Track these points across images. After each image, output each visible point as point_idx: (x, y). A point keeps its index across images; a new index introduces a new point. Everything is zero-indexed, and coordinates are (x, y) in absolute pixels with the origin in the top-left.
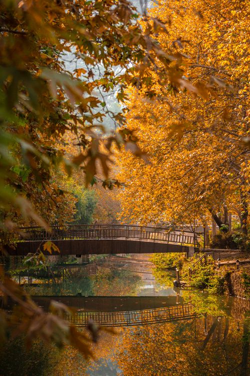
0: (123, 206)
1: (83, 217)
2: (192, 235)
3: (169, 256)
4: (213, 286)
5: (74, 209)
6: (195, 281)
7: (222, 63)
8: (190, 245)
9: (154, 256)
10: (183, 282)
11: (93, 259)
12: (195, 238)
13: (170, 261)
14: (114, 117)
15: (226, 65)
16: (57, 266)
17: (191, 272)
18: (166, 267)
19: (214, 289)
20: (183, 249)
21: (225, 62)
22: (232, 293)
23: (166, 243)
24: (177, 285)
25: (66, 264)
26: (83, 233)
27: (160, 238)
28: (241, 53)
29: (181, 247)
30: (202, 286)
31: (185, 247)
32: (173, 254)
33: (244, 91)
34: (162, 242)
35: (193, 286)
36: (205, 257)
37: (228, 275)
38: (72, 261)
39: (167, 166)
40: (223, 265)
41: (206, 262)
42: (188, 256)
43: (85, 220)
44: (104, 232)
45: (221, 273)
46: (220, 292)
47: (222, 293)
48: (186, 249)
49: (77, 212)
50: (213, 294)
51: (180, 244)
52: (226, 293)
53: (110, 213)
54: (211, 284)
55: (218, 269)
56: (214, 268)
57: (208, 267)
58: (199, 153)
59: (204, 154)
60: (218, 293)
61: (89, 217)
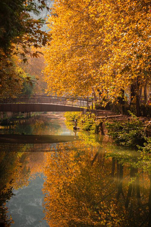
0: (48, 85)
1: (27, 91)
2: (86, 102)
3: (73, 113)
4: (93, 129)
5: (22, 86)
6: (85, 127)
7: (91, 16)
8: (85, 108)
9: (67, 114)
10: (78, 127)
11: (33, 115)
12: (88, 103)
13: (74, 116)
15: (93, 17)
16: (12, 119)
17: (83, 122)
18: (72, 120)
19: (94, 131)
20: (81, 109)
21: (93, 15)
22: (103, 134)
23: (71, 106)
24: (75, 129)
25: (17, 118)
26: (27, 100)
27: (69, 103)
28: (100, 11)
29: (80, 108)
30: (88, 130)
31: (82, 108)
32: (76, 113)
33: (102, 30)
35: (84, 129)
36: (90, 114)
37: (101, 124)
38: (21, 116)
39: (68, 65)
40: (99, 118)
41: (91, 117)
42: (83, 113)
43: (28, 93)
44: (40, 100)
45: (98, 122)
47: (98, 133)
48: (82, 110)
49: (24, 88)
50: (93, 134)
51: (79, 107)
52: (100, 133)
53: (43, 89)
54: (92, 128)
55: (97, 120)
56: (95, 120)
57: (92, 119)
58: (84, 58)
59: (88, 59)
60: (96, 133)
61: (31, 91)
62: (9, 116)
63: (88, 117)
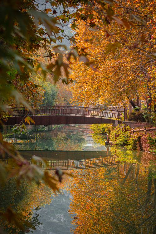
0: (74, 95)
1: (49, 101)
2: (117, 113)
3: (102, 126)
4: (130, 145)
5: (43, 96)
6: (119, 141)
7: (136, 6)
8: (115, 119)
9: (93, 126)
10: (111, 142)
12: (118, 115)
13: (103, 129)
14: (69, 39)
17: (116, 136)
18: (101, 132)
19: (130, 147)
20: (111, 121)
21: (138, 5)
22: (142, 149)
23: (100, 117)
24: (107, 144)
26: (49, 111)
27: (97, 114)
29: (110, 120)
30: (123, 145)
31: (113, 120)
32: (105, 125)
33: (150, 23)
34: (98, 117)
35: (117, 145)
36: (125, 127)
37: (139, 138)
39: (102, 70)
40: (136, 131)
41: (126, 129)
42: (114, 126)
43: (50, 103)
44: (62, 111)
45: (135, 136)
46: (134, 148)
48: (113, 122)
49: (45, 98)
50: (130, 149)
51: (109, 118)
52: (138, 149)
53: (65, 99)
54: (129, 143)
55: (133, 134)
56: (131, 133)
57: (127, 133)
58: (121, 62)
59: (125, 63)
60: (133, 149)
61: (53, 101)
62: (29, 129)
63: (121, 130)
